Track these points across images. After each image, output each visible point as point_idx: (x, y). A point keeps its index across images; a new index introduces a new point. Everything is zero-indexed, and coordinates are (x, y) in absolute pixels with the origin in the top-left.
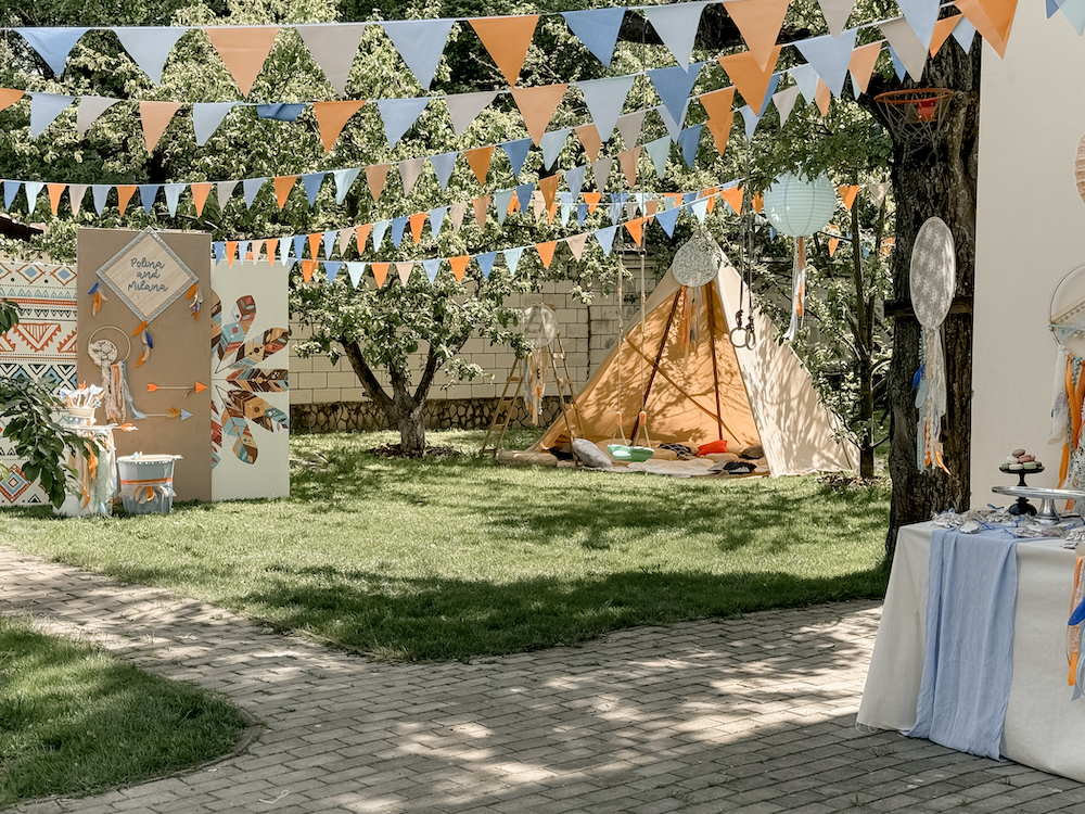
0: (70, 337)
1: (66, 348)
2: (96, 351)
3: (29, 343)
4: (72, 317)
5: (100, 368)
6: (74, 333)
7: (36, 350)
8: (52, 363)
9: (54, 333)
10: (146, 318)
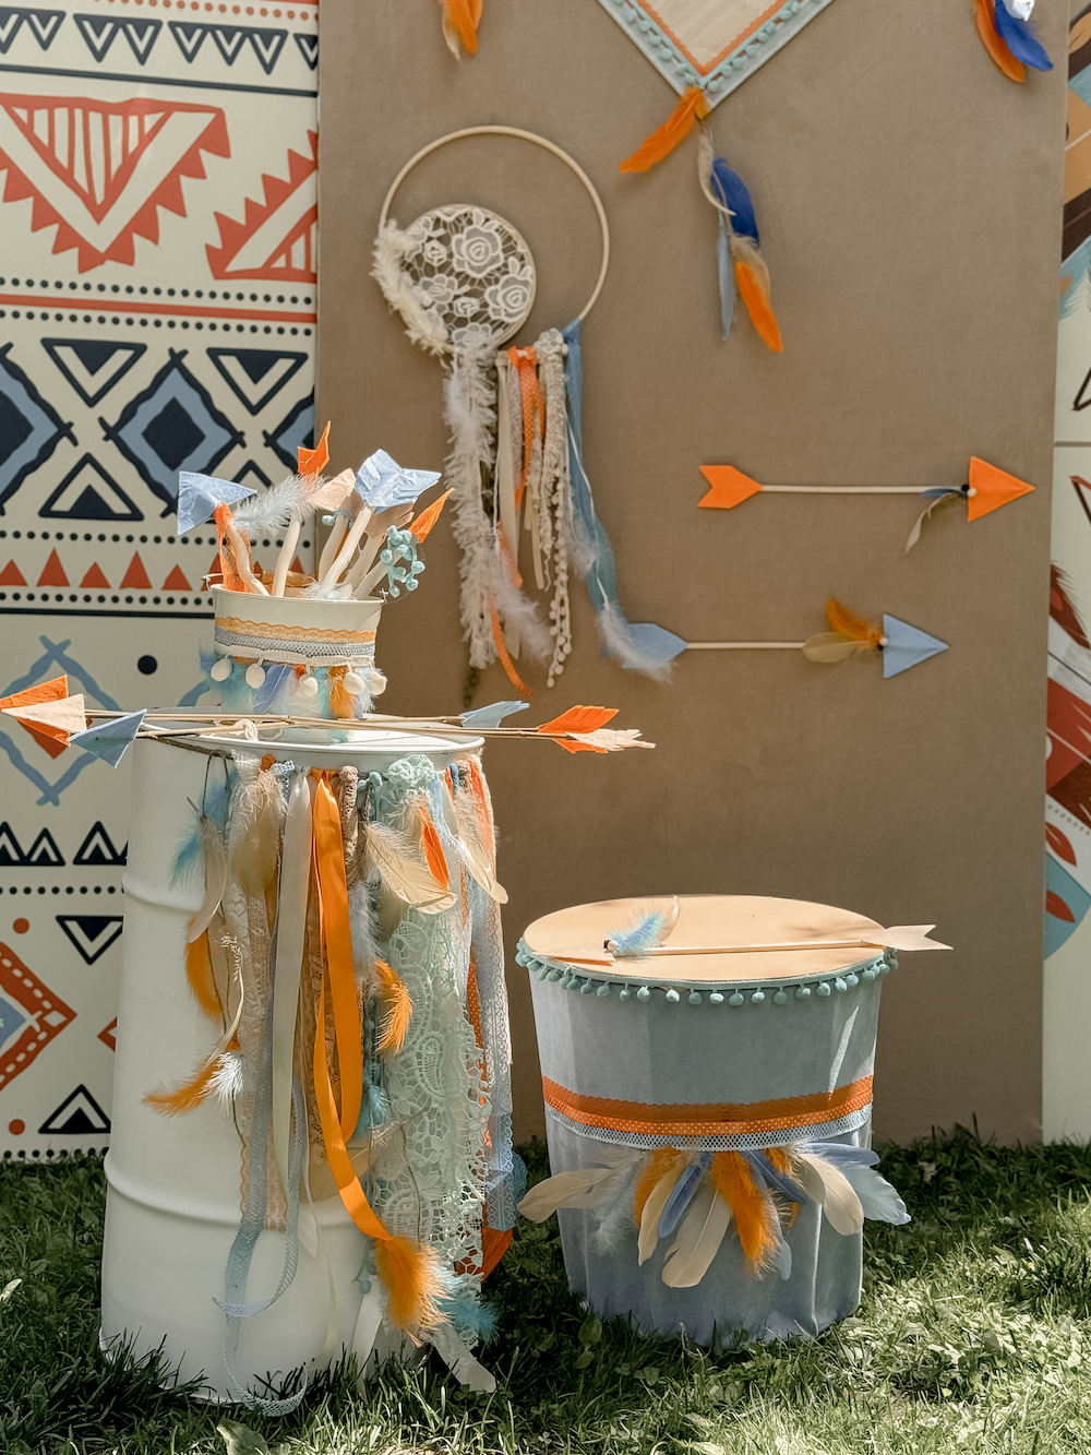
0: (277, 191)
1: (253, 253)
2: (416, 268)
3: (44, 215)
4: (292, 69)
5: (435, 364)
6: (301, 168)
7: (89, 259)
8: (179, 339)
9: (191, 165)
10: (703, 73)
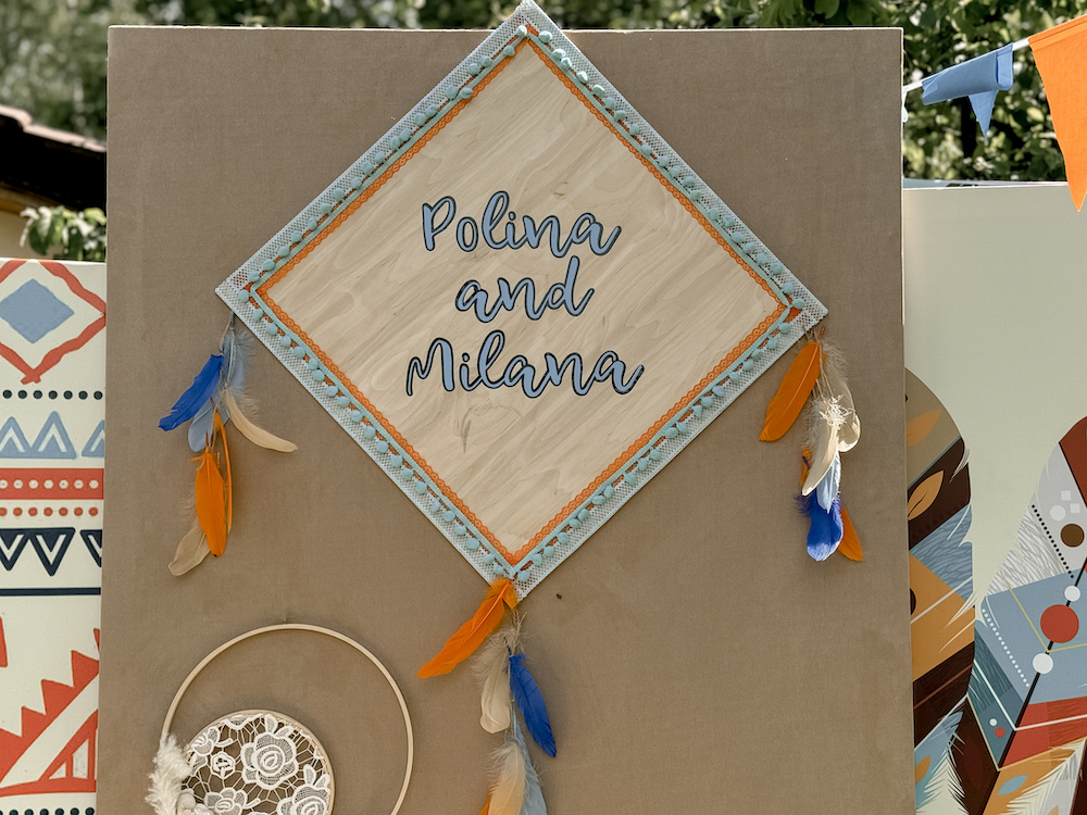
1: (30, 765)
2: (201, 784)
6: (84, 668)
10: (513, 562)
